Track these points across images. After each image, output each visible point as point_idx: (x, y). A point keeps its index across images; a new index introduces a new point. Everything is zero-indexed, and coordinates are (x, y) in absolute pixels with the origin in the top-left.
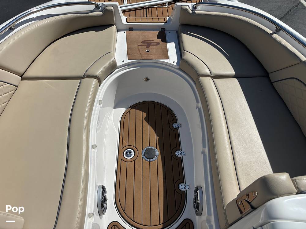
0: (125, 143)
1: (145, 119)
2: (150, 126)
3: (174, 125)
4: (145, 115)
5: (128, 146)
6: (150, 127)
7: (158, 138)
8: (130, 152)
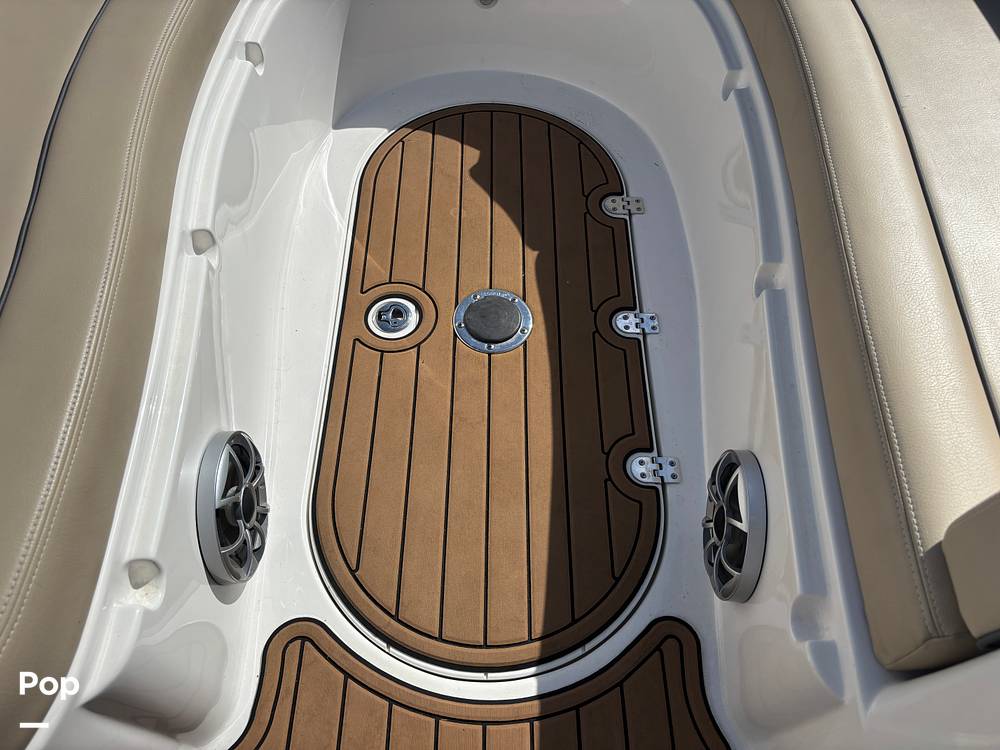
0: (378, 270)
1: (475, 173)
2: (499, 203)
3: (608, 203)
4: (473, 155)
5: (390, 282)
6: (497, 208)
7: (532, 255)
8: (399, 312)
